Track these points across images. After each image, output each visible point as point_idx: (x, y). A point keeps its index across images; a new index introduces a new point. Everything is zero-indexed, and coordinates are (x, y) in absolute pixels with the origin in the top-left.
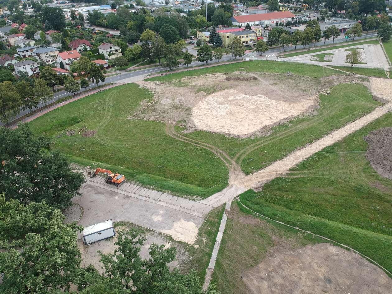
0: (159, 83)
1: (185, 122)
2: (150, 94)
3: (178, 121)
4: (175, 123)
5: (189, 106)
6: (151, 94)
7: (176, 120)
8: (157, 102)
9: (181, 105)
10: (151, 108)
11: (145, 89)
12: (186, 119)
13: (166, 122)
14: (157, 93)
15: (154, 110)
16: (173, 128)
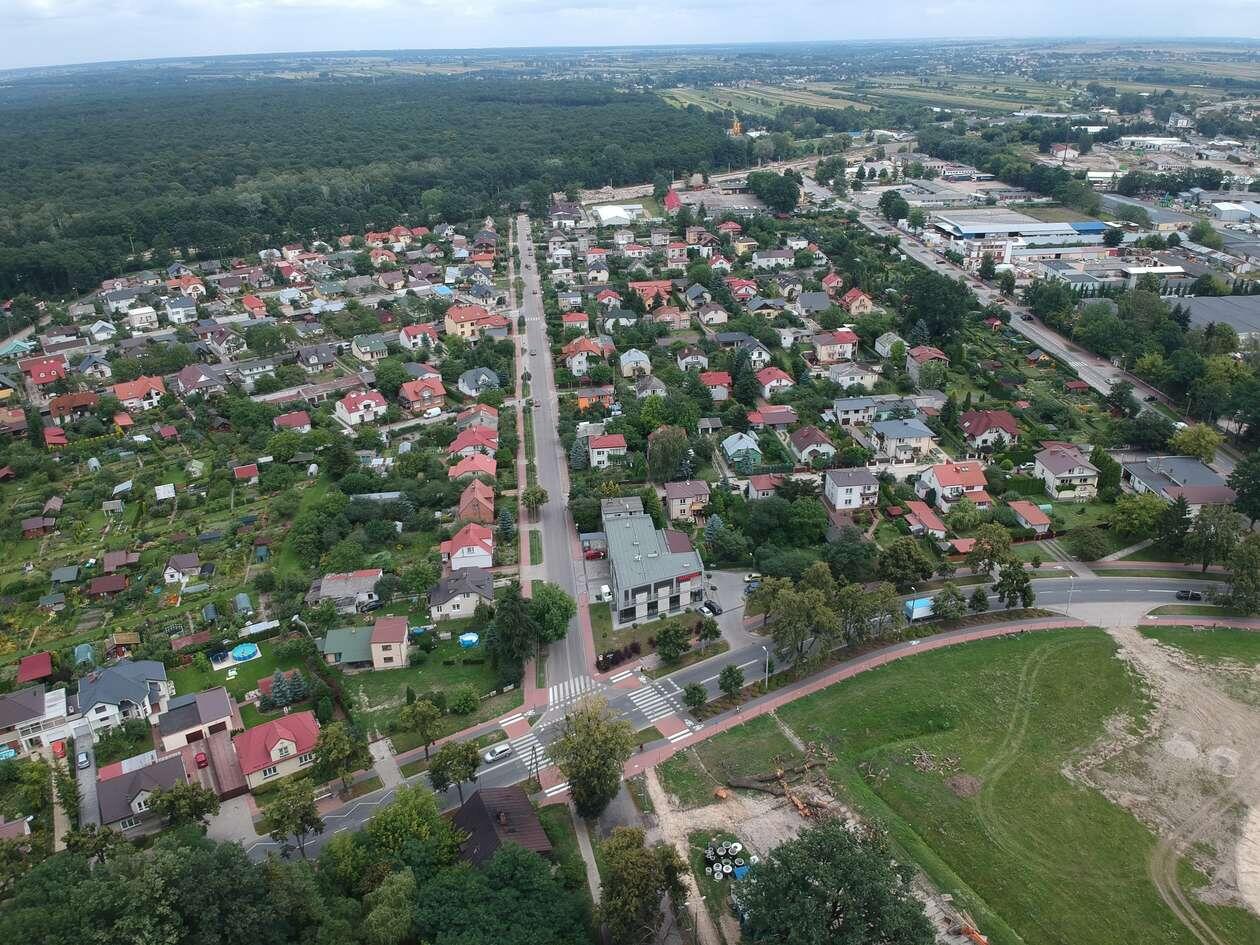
0: (1180, 657)
1: (1213, 854)
2: (1143, 696)
3: (1194, 845)
4: (1183, 845)
5: (1243, 795)
6: (1148, 697)
7: (1192, 837)
8: (1155, 739)
9: (1221, 780)
10: (1134, 756)
11: (1134, 671)
12: (1219, 845)
13: (1161, 830)
14: (1163, 700)
15: (1140, 770)
16: (1173, 864)
